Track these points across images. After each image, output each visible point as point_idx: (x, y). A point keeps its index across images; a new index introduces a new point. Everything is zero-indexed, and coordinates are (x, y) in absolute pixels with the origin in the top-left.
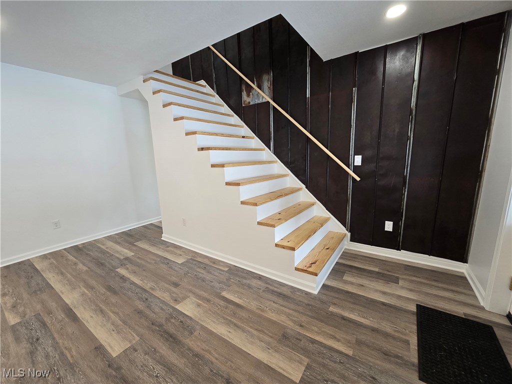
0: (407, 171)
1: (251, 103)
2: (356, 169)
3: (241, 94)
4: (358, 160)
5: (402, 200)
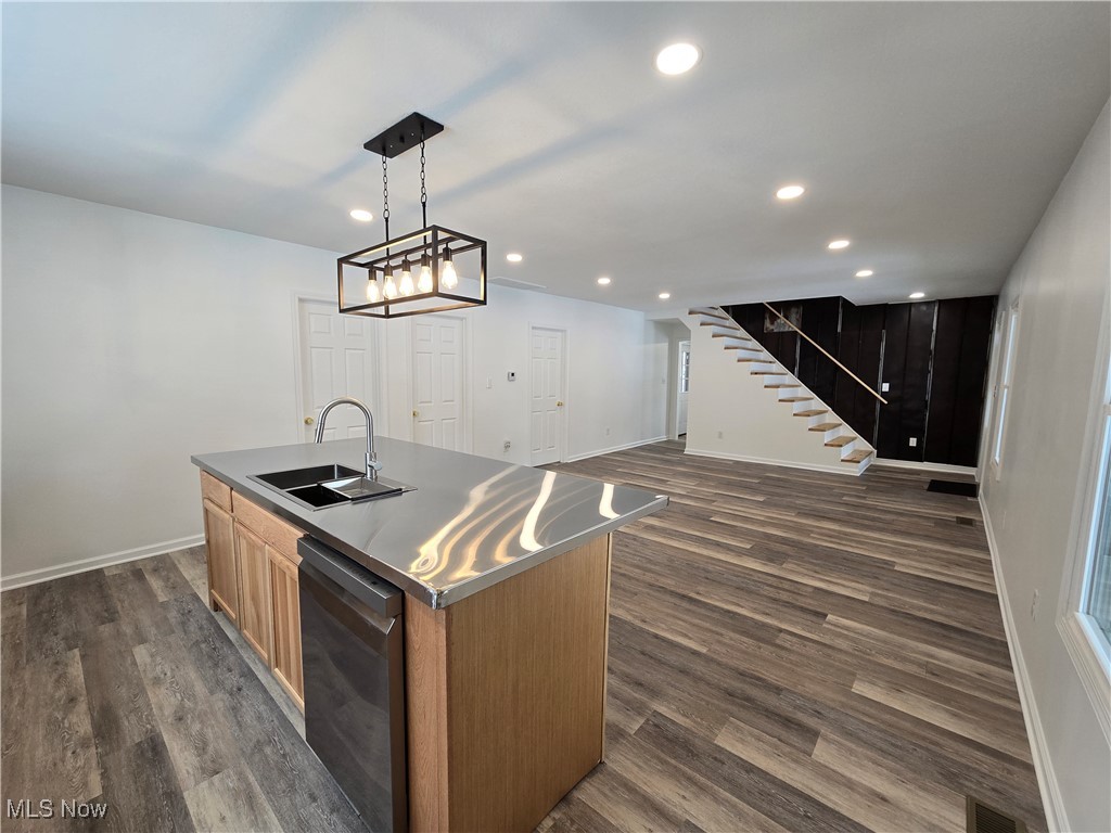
0: (928, 397)
2: (884, 395)
3: (764, 321)
4: (886, 387)
5: (924, 420)
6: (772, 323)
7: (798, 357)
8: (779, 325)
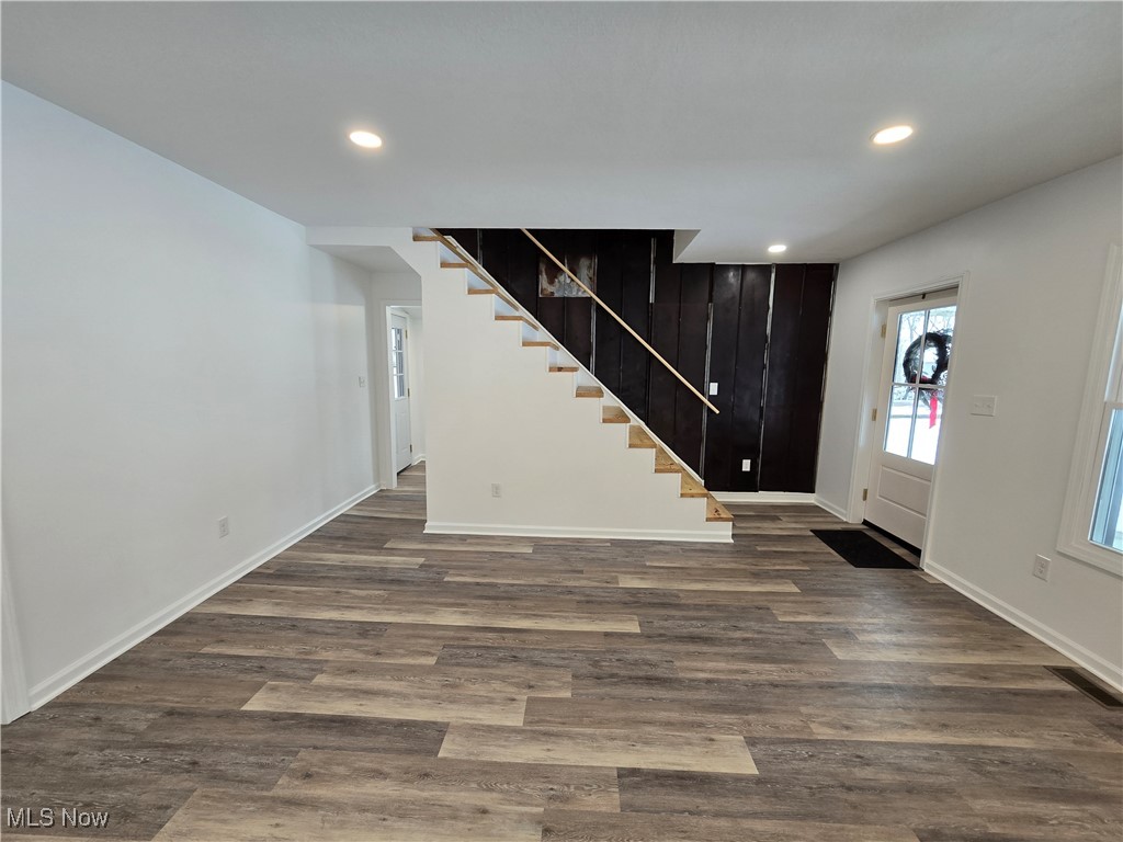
1: (556, 295)
2: (711, 398)
3: (538, 278)
4: (714, 389)
5: (759, 434)
6: (551, 282)
7: (593, 340)
8: (563, 286)
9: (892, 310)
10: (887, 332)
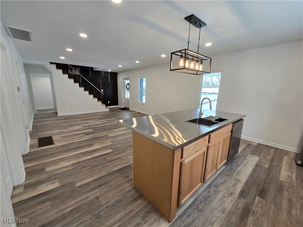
1: (72, 74)
3: (68, 70)
4: (102, 91)
5: (110, 97)
6: (71, 71)
7: (81, 82)
8: (74, 72)
9: (124, 80)
10: (124, 83)
